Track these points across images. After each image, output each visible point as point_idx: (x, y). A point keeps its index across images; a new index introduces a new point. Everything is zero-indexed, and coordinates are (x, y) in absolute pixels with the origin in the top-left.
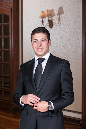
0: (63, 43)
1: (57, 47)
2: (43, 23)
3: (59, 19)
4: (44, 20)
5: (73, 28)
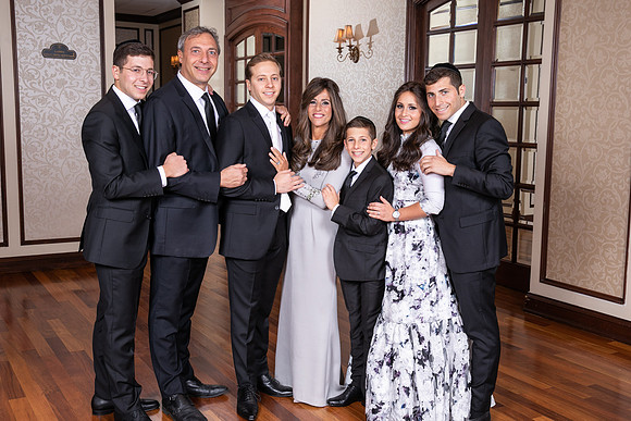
0: (376, 92)
1: (365, 99)
2: (340, 52)
3: (370, 44)
4: (341, 46)
5: (394, 62)
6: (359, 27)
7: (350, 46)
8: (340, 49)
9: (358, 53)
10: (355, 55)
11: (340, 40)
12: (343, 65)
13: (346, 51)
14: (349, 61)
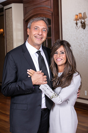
4: (77, 22)
6: (85, 13)
7: (81, 22)
8: (77, 24)
9: (85, 25)
10: (84, 26)
11: (76, 20)
12: (78, 30)
13: (79, 24)
14: (81, 29)
